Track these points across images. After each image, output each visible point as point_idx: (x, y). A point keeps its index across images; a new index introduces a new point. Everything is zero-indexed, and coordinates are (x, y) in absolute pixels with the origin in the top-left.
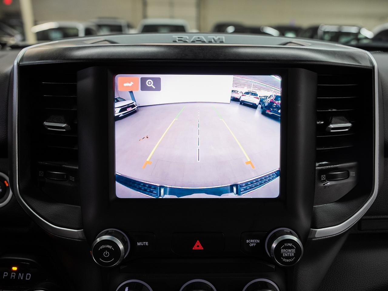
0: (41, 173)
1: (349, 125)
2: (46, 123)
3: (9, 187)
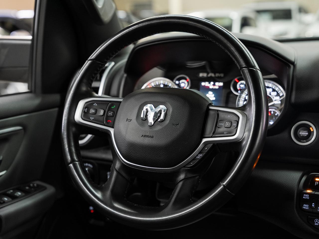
3: (313, 131)
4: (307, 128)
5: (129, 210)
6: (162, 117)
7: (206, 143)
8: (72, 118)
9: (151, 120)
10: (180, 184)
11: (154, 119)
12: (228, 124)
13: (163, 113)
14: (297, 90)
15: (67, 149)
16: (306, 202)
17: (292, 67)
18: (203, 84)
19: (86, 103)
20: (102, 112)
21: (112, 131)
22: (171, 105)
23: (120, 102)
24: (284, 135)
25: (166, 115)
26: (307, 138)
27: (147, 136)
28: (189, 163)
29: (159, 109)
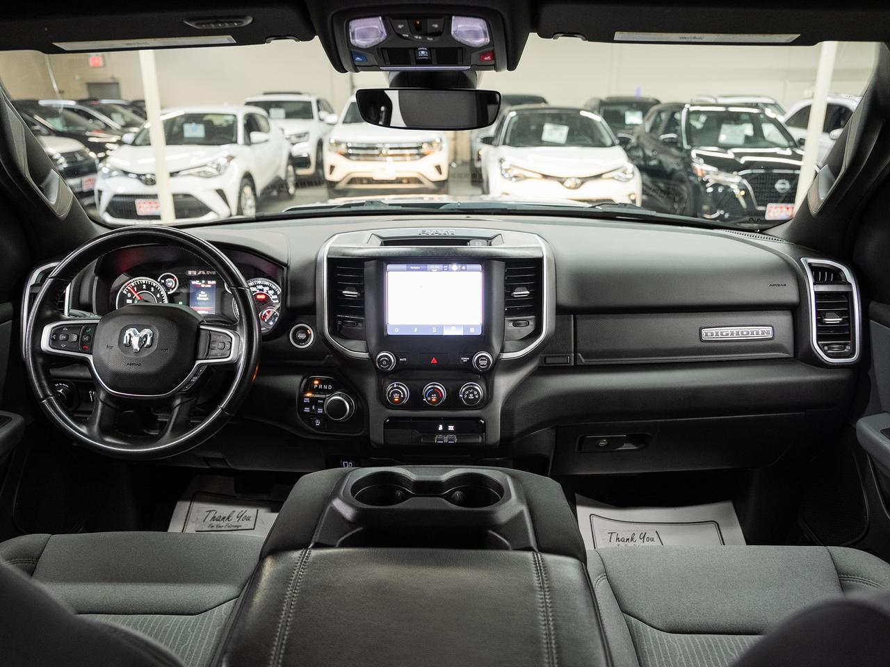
0: (340, 323)
1: (528, 292)
2: (344, 292)
3: (311, 334)
4: (305, 330)
5: (123, 443)
6: (148, 342)
7: (200, 365)
8: (37, 348)
9: (136, 346)
10: (177, 409)
11: (139, 345)
12: (221, 345)
13: (149, 339)
14: (291, 294)
15: (37, 384)
16: (307, 405)
17: (285, 268)
18: (193, 282)
19: (53, 328)
20: (75, 338)
21: (90, 358)
22: (158, 328)
23: (97, 324)
24: (283, 339)
25: (152, 339)
26: (305, 341)
27: (134, 364)
28: (184, 387)
29: (145, 334)
